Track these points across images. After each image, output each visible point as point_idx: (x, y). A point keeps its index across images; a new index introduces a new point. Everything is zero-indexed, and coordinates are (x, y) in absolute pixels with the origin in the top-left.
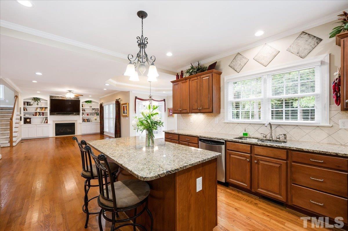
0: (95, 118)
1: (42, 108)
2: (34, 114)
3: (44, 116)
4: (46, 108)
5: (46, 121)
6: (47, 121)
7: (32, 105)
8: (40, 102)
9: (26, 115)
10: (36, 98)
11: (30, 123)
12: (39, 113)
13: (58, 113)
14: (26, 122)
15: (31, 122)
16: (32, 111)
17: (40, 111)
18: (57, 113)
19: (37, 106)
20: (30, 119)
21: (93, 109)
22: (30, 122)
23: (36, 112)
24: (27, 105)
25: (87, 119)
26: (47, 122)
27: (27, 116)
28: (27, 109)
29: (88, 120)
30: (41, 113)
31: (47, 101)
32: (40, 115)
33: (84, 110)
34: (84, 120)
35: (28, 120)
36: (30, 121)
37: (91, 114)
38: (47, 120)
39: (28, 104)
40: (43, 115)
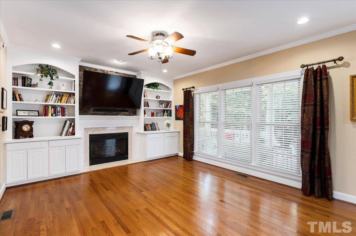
0: (167, 122)
1: (60, 95)
2: (41, 110)
3: (66, 117)
4: (72, 95)
5: (71, 130)
6: (74, 129)
7: (35, 86)
8: (57, 77)
9: (21, 113)
10: (47, 66)
11: (31, 136)
12: (54, 107)
13: (98, 110)
14: (19, 134)
15: (34, 133)
16: (37, 103)
17: (56, 104)
18: (94, 110)
19: (47, 88)
20: (31, 123)
21: (161, 102)
22: (30, 134)
23: (47, 106)
24: (24, 85)
25: (151, 125)
26: (73, 134)
27: (23, 116)
28: (23, 96)
29: (153, 127)
30: (59, 109)
31: (73, 77)
32: (55, 113)
33: (147, 104)
34: (146, 127)
35: (26, 128)
36: (31, 130)
37: (159, 113)
38: (74, 127)
39: (26, 81)
40: (63, 115)
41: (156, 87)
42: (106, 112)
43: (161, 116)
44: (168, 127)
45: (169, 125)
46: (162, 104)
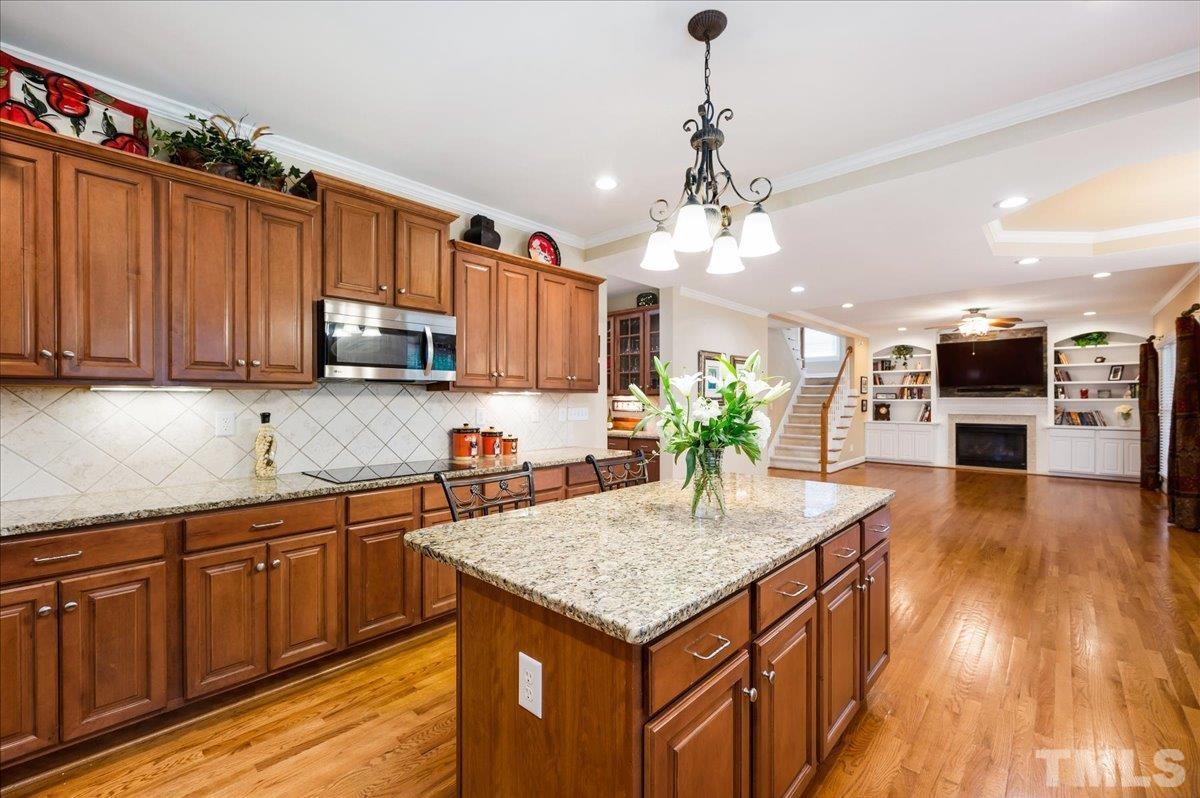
0: (1122, 409)
1: (916, 375)
2: (898, 392)
3: (923, 400)
4: (927, 374)
5: (927, 415)
6: (930, 414)
7: (894, 368)
8: (911, 357)
9: (880, 396)
10: (903, 346)
11: (889, 419)
12: (910, 389)
13: (963, 391)
14: (878, 416)
15: (890, 416)
16: (894, 386)
17: (911, 385)
18: (958, 391)
19: (903, 370)
20: (888, 406)
21: (1115, 370)
22: (886, 417)
23: (903, 389)
24: (883, 369)
25: (1081, 415)
26: (929, 419)
27: (882, 398)
28: (884, 379)
29: (1087, 419)
30: (915, 391)
31: (929, 352)
32: (912, 396)
33: (1063, 375)
34: (1064, 417)
35: (883, 411)
36: (888, 413)
37: (1104, 391)
38: (930, 411)
39: (885, 365)
40: (920, 397)
41: (1095, 340)
42: (983, 393)
43: (1110, 396)
44: (1125, 419)
45: (1127, 416)
46: (1116, 372)
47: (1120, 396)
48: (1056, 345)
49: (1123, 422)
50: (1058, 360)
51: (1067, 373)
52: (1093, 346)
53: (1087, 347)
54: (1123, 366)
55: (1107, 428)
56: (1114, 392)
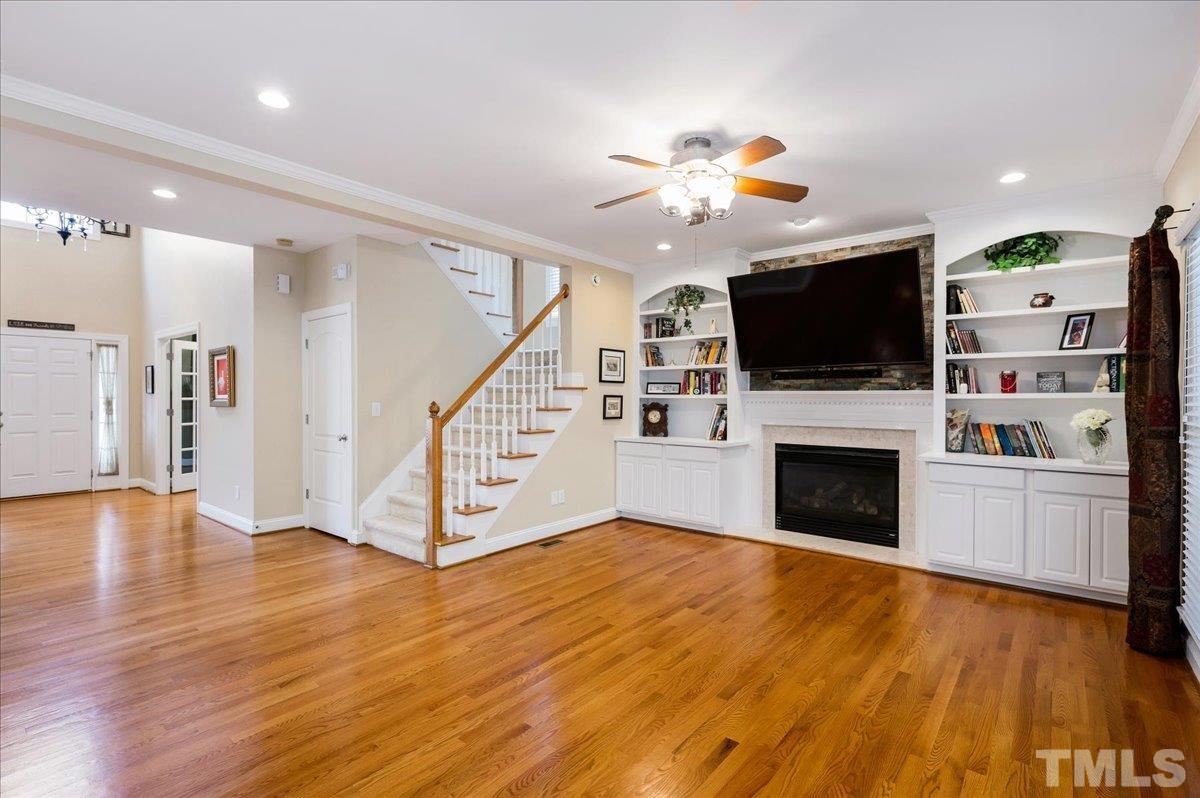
0: (1089, 418)
1: (706, 346)
2: (681, 380)
3: (717, 396)
4: (722, 343)
5: (721, 427)
6: (726, 426)
7: (678, 333)
8: (697, 308)
9: (653, 389)
10: (687, 287)
11: (664, 434)
12: (699, 374)
14: (649, 429)
15: (670, 428)
16: (678, 367)
17: (701, 366)
18: (773, 377)
19: (687, 337)
20: (663, 409)
22: (661, 430)
23: (689, 371)
25: (1001, 430)
26: (724, 437)
27: (657, 393)
28: (664, 354)
29: (1012, 441)
30: (707, 377)
31: (726, 297)
32: (701, 389)
33: (965, 339)
34: (966, 435)
35: (656, 417)
36: (664, 421)
38: (726, 419)
39: (662, 327)
40: (714, 391)
41: (1033, 253)
42: (821, 382)
43: (1064, 388)
44: (1095, 444)
45: (1099, 435)
46: (1076, 329)
47: (1087, 388)
48: (951, 269)
49: (1089, 451)
50: (954, 306)
51: (973, 334)
52: (1028, 269)
53: (1015, 270)
54: (1092, 315)
55: (1058, 463)
56: (1072, 377)
